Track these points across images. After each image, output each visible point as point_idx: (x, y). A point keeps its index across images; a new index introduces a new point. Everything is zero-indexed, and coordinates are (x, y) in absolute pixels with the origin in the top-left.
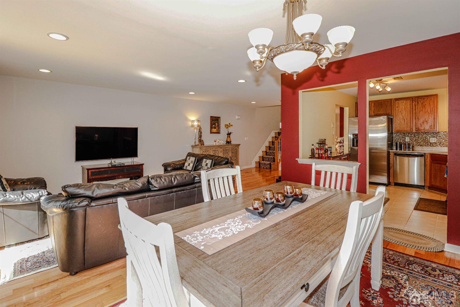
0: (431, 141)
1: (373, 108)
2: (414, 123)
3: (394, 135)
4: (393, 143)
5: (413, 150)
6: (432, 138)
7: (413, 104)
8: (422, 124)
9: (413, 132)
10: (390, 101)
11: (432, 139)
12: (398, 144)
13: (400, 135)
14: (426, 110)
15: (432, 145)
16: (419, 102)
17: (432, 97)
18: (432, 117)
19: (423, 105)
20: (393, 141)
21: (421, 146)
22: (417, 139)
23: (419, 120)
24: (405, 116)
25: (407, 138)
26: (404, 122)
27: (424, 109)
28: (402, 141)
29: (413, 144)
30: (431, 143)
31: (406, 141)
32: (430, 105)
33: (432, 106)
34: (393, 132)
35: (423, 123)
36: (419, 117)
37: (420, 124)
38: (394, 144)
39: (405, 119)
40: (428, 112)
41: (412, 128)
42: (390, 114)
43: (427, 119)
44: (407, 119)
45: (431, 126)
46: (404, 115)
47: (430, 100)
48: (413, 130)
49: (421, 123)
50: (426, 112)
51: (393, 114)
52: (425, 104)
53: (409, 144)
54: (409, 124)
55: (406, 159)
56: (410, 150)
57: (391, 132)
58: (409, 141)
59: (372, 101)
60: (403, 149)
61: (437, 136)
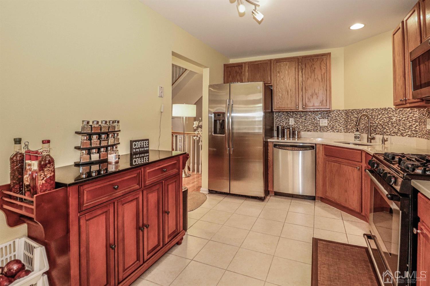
0: (321, 125)
1: (247, 74)
2: (300, 96)
3: (275, 115)
4: (273, 127)
5: (299, 138)
6: (322, 119)
7: (300, 67)
8: (311, 98)
9: (300, 110)
10: (269, 62)
11: (322, 121)
12: (280, 128)
13: (283, 115)
14: (316, 77)
15: (322, 129)
16: (307, 65)
17: (324, 57)
18: (323, 87)
19: (312, 69)
20: (273, 124)
21: (308, 131)
22: (304, 120)
23: (307, 91)
24: (289, 85)
25: (291, 119)
26: (288, 94)
27: (313, 75)
28: (284, 124)
29: (299, 129)
30: (321, 127)
31: (290, 124)
32: (321, 69)
33: (324, 71)
34: (273, 110)
35: (312, 96)
36: (306, 87)
37: (308, 98)
38: (275, 128)
39: (289, 91)
40: (319, 80)
41: (297, 104)
42: (269, 82)
43: (317, 91)
44: (291, 90)
45: (323, 101)
47: (322, 61)
48: (298, 107)
49: (309, 96)
50: (315, 80)
51: (273, 83)
52: (315, 68)
53: (294, 129)
54: (294, 99)
55: (290, 154)
56: (295, 139)
57: (270, 110)
58: (293, 124)
59: (246, 62)
60: (287, 137)
61: (328, 116)
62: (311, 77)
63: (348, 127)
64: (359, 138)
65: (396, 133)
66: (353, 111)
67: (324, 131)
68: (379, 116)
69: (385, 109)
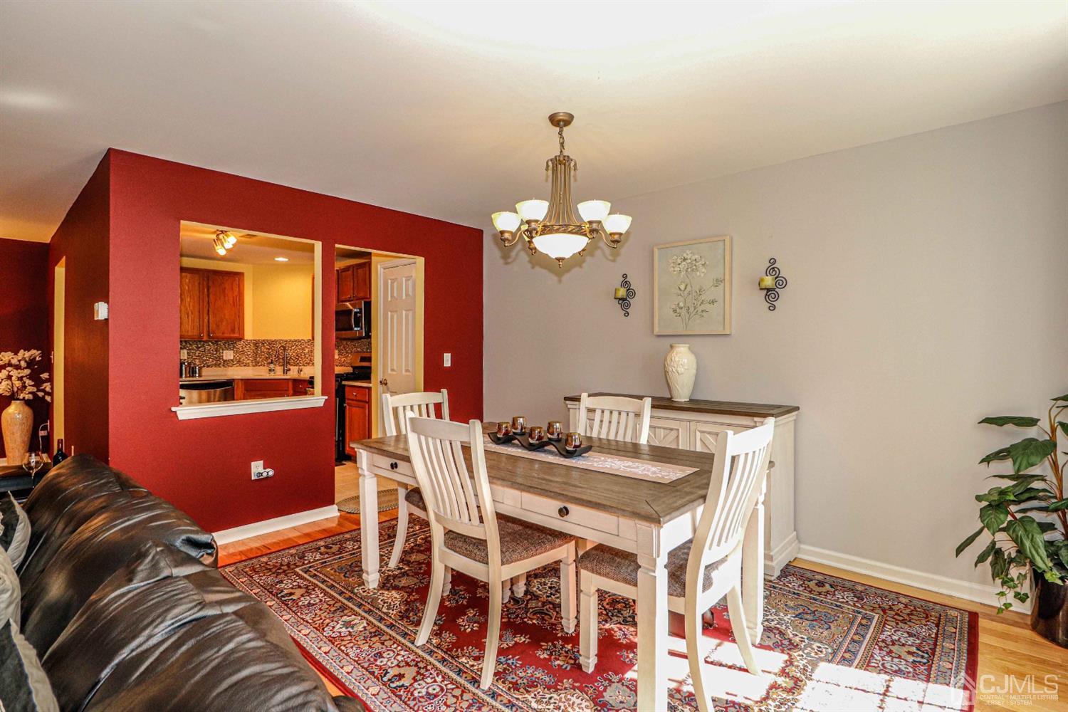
0: (225, 358)
2: (206, 321)
5: (200, 376)
6: (227, 351)
7: (206, 283)
8: (219, 325)
11: (226, 353)
14: (226, 299)
15: (227, 363)
18: (235, 312)
19: (222, 287)
21: (208, 366)
23: (214, 315)
24: (189, 305)
26: (188, 317)
27: (222, 296)
29: (201, 364)
30: (225, 361)
33: (236, 293)
35: (221, 322)
36: (214, 311)
37: (216, 325)
39: (190, 313)
40: (229, 302)
41: (201, 331)
43: (227, 316)
44: (192, 313)
45: (235, 329)
46: (187, 304)
47: (233, 281)
49: (217, 322)
50: (225, 302)
52: (225, 287)
53: (189, 365)
54: (197, 324)
56: (196, 377)
58: (186, 358)
60: (186, 375)
61: (234, 347)
62: (220, 299)
63: (258, 359)
64: (274, 370)
65: (309, 364)
66: (263, 342)
67: (229, 366)
68: (293, 348)
69: (299, 341)
